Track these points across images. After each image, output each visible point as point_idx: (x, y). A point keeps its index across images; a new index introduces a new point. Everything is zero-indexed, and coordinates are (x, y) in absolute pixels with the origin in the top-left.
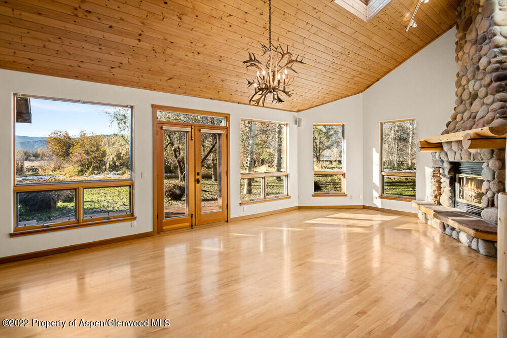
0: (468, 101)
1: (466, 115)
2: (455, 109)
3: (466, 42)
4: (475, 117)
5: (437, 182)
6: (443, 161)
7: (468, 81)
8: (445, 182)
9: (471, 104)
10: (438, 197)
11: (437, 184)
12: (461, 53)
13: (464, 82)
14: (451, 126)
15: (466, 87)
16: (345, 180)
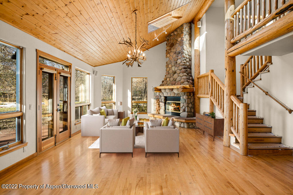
0: (172, 74)
1: (172, 79)
2: (165, 76)
3: (171, 51)
4: (176, 80)
5: (158, 104)
6: (161, 96)
7: (172, 66)
8: (162, 104)
9: (173, 75)
10: (158, 111)
11: (158, 106)
12: (168, 55)
13: (170, 66)
14: (165, 82)
15: (171, 68)
16: (115, 106)
